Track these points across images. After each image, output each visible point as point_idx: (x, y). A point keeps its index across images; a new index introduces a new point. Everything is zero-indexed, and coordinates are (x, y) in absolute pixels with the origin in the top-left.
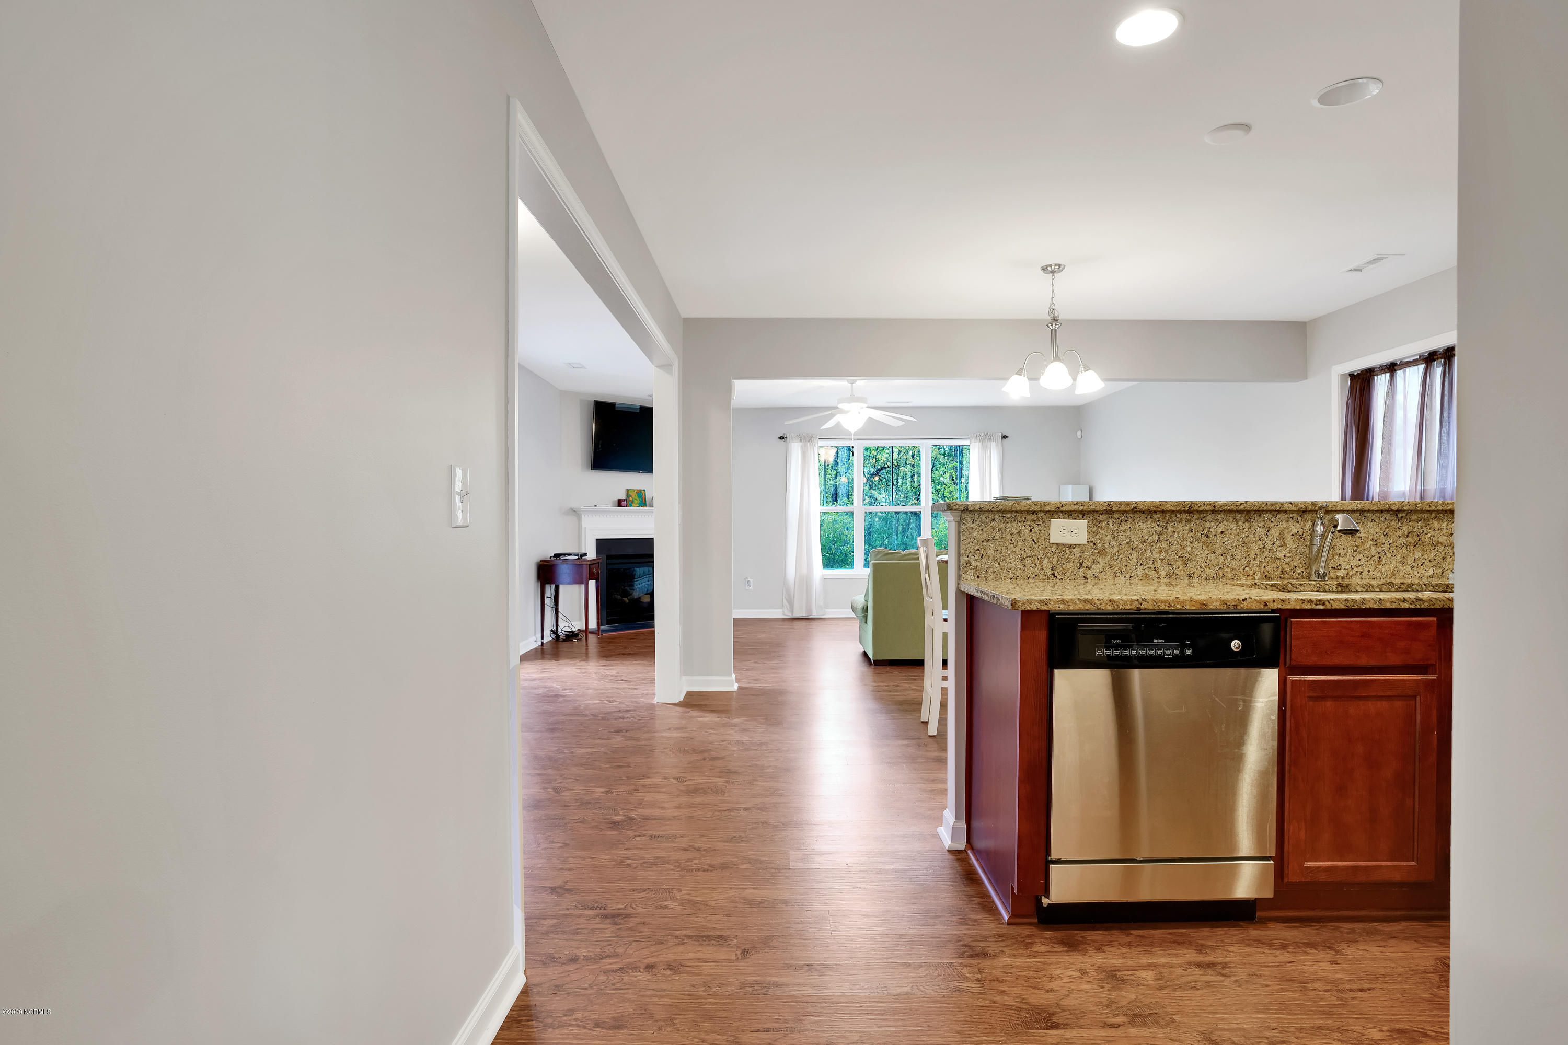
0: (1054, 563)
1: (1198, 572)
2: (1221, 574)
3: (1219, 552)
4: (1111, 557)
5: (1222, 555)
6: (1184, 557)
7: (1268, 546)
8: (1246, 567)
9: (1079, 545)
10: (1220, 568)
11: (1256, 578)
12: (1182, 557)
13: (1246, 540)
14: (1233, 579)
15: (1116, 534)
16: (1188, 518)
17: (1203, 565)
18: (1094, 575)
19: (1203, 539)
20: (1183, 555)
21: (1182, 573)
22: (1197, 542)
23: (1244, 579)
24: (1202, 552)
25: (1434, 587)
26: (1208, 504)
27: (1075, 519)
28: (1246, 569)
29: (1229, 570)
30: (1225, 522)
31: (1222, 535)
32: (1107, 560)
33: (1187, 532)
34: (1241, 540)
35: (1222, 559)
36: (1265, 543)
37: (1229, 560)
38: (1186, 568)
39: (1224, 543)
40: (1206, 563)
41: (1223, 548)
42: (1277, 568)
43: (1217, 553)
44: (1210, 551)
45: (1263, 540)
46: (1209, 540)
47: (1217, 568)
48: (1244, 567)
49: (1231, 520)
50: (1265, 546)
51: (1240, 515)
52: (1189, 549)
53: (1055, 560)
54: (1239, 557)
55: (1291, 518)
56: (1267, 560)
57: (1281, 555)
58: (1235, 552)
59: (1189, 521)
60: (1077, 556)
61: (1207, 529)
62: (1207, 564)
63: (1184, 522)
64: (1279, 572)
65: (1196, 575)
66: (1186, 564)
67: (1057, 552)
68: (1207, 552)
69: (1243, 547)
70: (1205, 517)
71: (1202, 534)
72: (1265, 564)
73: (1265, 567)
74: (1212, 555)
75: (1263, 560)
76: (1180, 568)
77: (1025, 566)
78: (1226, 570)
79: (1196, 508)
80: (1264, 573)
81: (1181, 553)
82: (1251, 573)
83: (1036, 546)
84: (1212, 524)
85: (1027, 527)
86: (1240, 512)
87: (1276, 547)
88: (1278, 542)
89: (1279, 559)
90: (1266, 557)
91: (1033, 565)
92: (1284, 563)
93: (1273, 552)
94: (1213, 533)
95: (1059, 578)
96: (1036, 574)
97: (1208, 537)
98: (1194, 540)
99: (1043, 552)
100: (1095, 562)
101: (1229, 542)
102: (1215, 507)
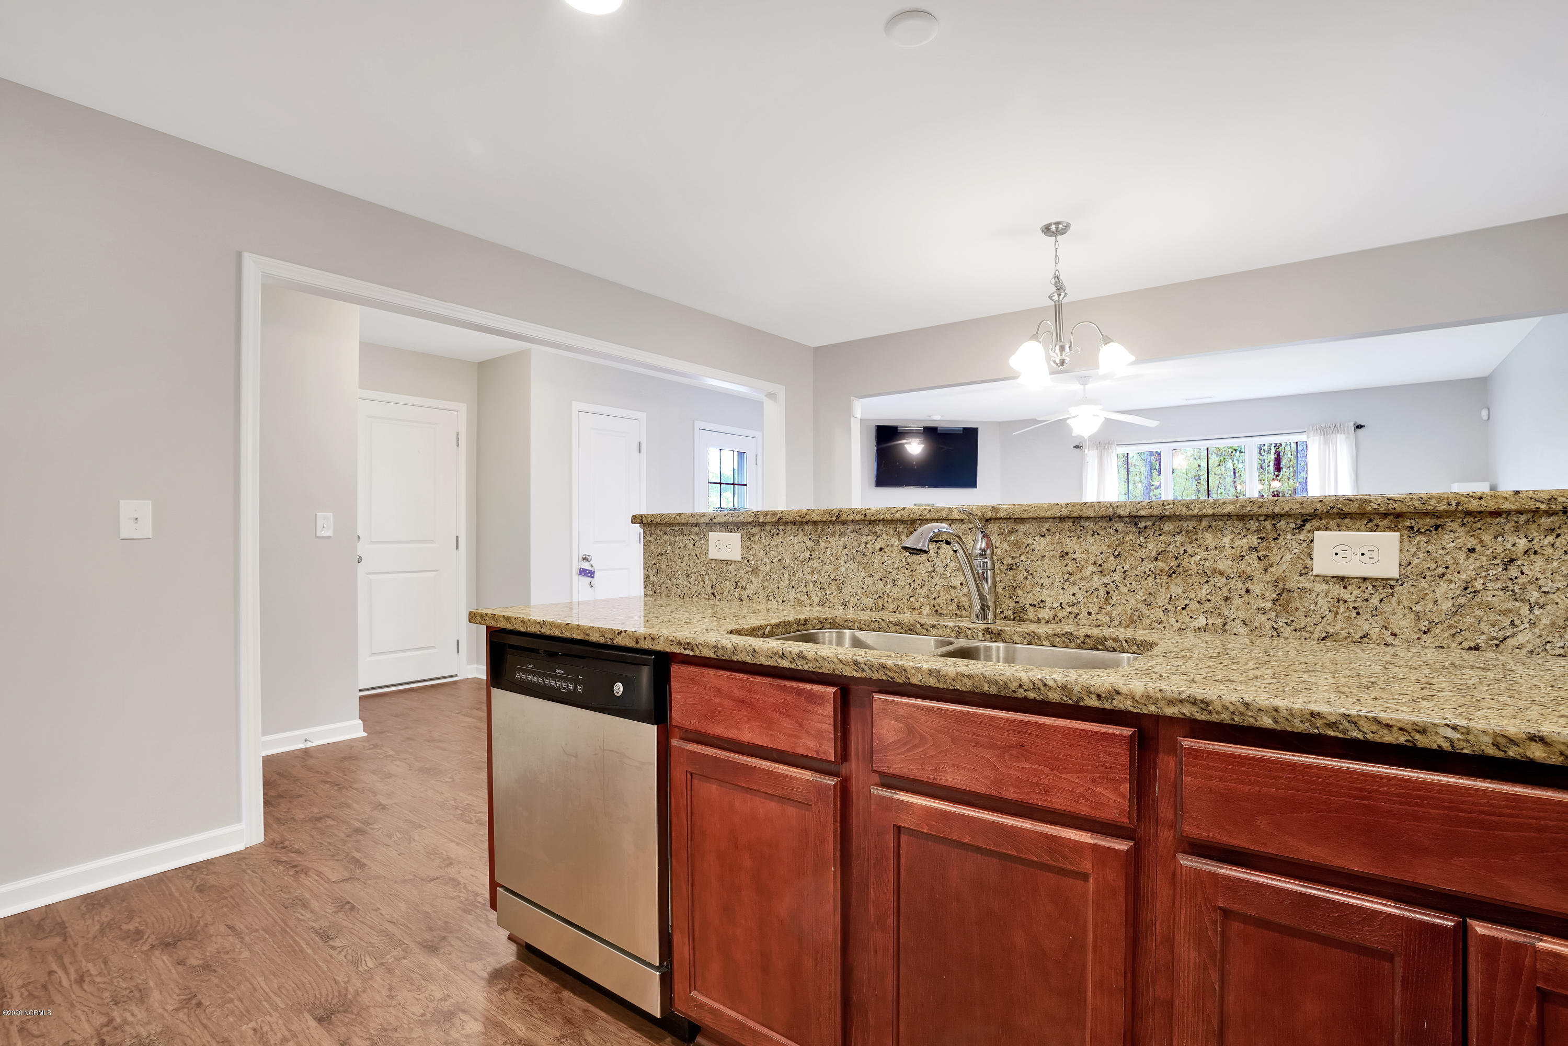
0: (714, 581)
1: (854, 600)
2: (881, 605)
3: (878, 575)
4: (764, 577)
5: (881, 580)
6: (838, 580)
7: (940, 569)
8: (911, 597)
9: (735, 561)
10: (880, 597)
11: (925, 612)
12: (836, 580)
13: (911, 560)
14: (895, 612)
15: (768, 550)
16: (842, 530)
17: (859, 592)
18: (748, 596)
19: (859, 557)
20: (837, 577)
21: (836, 600)
22: (852, 562)
23: (909, 613)
24: (857, 574)
25: (1138, 647)
26: (857, 512)
27: (731, 532)
28: (912, 599)
29: (890, 600)
30: (884, 536)
31: (881, 553)
32: (760, 581)
33: (841, 548)
34: (904, 560)
35: (881, 584)
36: (934, 565)
37: (890, 586)
38: (840, 595)
39: (883, 563)
40: (863, 588)
41: (882, 570)
42: (952, 600)
43: (875, 576)
44: (867, 574)
45: (932, 561)
46: (865, 558)
47: (875, 597)
48: (908, 596)
49: (892, 533)
50: (934, 570)
51: (902, 527)
52: (843, 570)
53: (714, 577)
54: (902, 584)
55: (970, 529)
56: (938, 588)
57: (957, 583)
58: (898, 576)
59: (843, 534)
60: (733, 573)
61: (863, 545)
62: (864, 591)
63: (837, 536)
64: (954, 607)
65: (851, 604)
66: (840, 590)
67: (716, 568)
68: (863, 574)
69: (907, 569)
70: (860, 529)
71: (857, 551)
72: (935, 595)
73: (935, 599)
74: (869, 579)
75: (933, 589)
76: (834, 594)
77: (690, 583)
78: (886, 600)
79: (844, 517)
80: (934, 607)
81: (834, 574)
82: (917, 605)
83: (698, 561)
84: (870, 538)
85: (691, 540)
86: (902, 521)
87: (950, 571)
88: (952, 564)
89: (954, 588)
90: (936, 584)
91: (696, 582)
92: (961, 594)
93: (946, 578)
94: (871, 550)
95: (718, 598)
96: (699, 592)
97: (864, 554)
98: (849, 559)
99: (704, 568)
100: (749, 582)
101: (889, 562)
102: (865, 515)
